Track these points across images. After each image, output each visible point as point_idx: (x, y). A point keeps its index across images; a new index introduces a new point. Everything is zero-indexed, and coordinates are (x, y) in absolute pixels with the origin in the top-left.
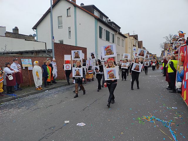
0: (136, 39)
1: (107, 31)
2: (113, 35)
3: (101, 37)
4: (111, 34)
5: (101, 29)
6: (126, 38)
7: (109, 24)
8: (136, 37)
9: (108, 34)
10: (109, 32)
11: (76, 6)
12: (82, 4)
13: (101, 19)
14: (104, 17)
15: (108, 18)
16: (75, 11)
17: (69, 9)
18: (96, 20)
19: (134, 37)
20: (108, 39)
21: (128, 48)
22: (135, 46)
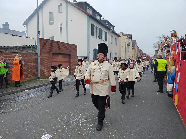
0: (130, 39)
1: (99, 29)
2: (106, 33)
4: (104, 32)
5: (93, 27)
6: (120, 36)
7: (102, 22)
8: (129, 36)
9: (100, 31)
10: (102, 30)
11: (68, 3)
13: (94, 16)
14: (96, 14)
15: (101, 16)
16: (67, 8)
17: (61, 5)
18: (88, 17)
20: (100, 37)
21: (122, 47)
22: (129, 45)
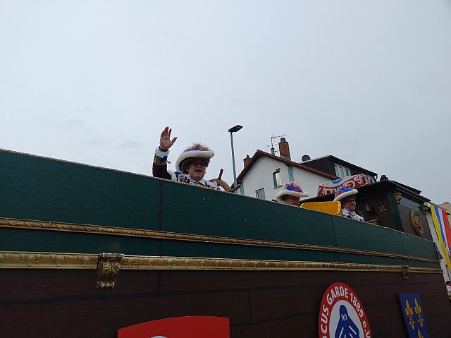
11: (291, 165)
12: (306, 157)
15: (376, 175)
16: (291, 176)
17: (278, 171)
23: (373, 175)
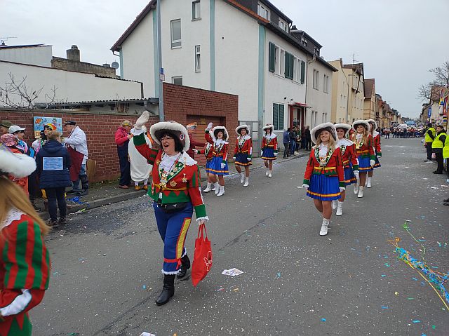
0: (359, 74)
1: (287, 55)
2: (303, 64)
3: (272, 69)
4: (299, 60)
5: (273, 49)
6: (335, 70)
7: (293, 38)
8: (358, 69)
9: (289, 60)
10: (292, 57)
13: (275, 25)
14: (281, 20)
15: (291, 22)
16: (212, 8)
17: (198, 1)
18: (263, 28)
19: (354, 70)
20: (289, 74)
21: (339, 96)
22: (357, 92)
23: (289, 21)
